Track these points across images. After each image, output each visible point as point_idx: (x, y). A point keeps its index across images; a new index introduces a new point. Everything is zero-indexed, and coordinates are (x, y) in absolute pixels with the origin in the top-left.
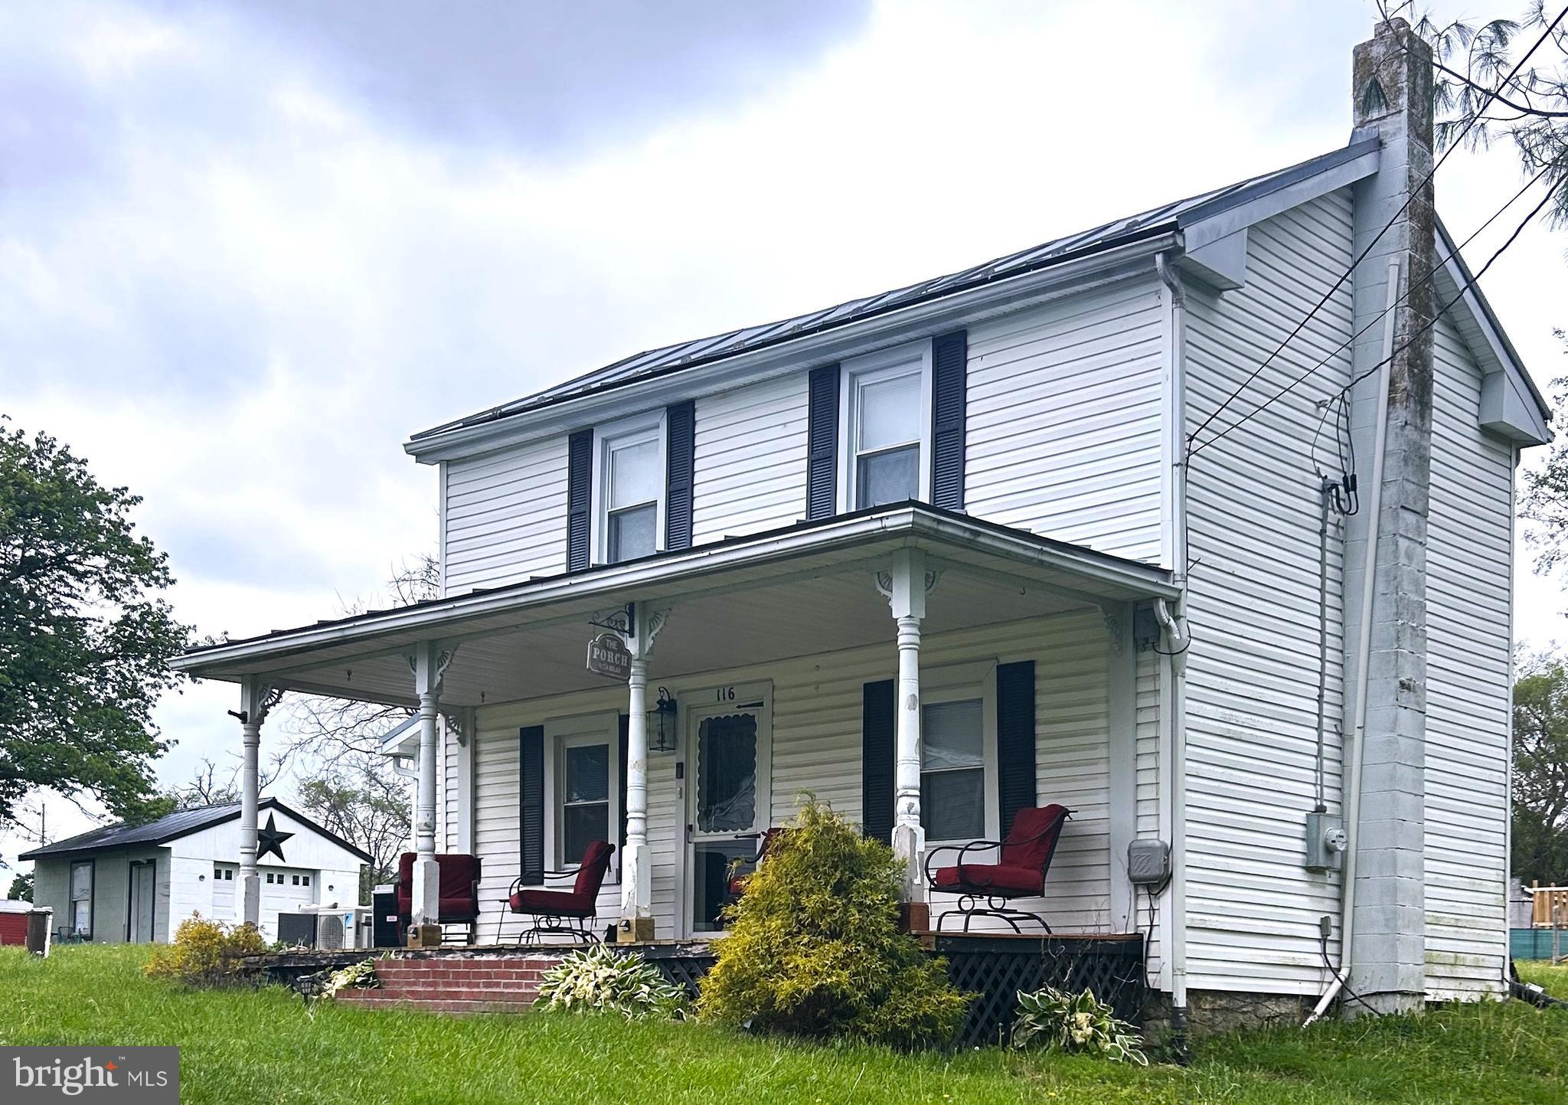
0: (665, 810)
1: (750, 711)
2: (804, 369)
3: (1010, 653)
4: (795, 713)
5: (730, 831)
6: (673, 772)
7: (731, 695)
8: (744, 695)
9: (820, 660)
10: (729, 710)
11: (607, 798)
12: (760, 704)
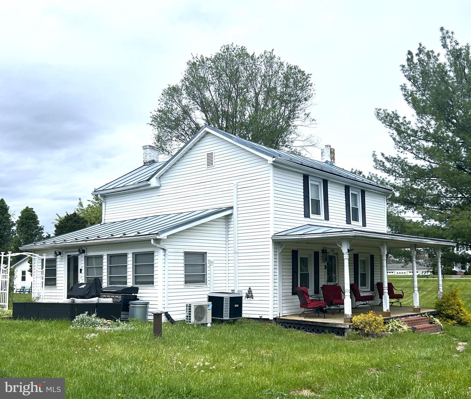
0: (322, 276)
1: (335, 255)
5: (333, 283)
6: (324, 267)
7: (333, 251)
8: (335, 251)
10: (332, 254)
11: (308, 272)
12: (337, 254)
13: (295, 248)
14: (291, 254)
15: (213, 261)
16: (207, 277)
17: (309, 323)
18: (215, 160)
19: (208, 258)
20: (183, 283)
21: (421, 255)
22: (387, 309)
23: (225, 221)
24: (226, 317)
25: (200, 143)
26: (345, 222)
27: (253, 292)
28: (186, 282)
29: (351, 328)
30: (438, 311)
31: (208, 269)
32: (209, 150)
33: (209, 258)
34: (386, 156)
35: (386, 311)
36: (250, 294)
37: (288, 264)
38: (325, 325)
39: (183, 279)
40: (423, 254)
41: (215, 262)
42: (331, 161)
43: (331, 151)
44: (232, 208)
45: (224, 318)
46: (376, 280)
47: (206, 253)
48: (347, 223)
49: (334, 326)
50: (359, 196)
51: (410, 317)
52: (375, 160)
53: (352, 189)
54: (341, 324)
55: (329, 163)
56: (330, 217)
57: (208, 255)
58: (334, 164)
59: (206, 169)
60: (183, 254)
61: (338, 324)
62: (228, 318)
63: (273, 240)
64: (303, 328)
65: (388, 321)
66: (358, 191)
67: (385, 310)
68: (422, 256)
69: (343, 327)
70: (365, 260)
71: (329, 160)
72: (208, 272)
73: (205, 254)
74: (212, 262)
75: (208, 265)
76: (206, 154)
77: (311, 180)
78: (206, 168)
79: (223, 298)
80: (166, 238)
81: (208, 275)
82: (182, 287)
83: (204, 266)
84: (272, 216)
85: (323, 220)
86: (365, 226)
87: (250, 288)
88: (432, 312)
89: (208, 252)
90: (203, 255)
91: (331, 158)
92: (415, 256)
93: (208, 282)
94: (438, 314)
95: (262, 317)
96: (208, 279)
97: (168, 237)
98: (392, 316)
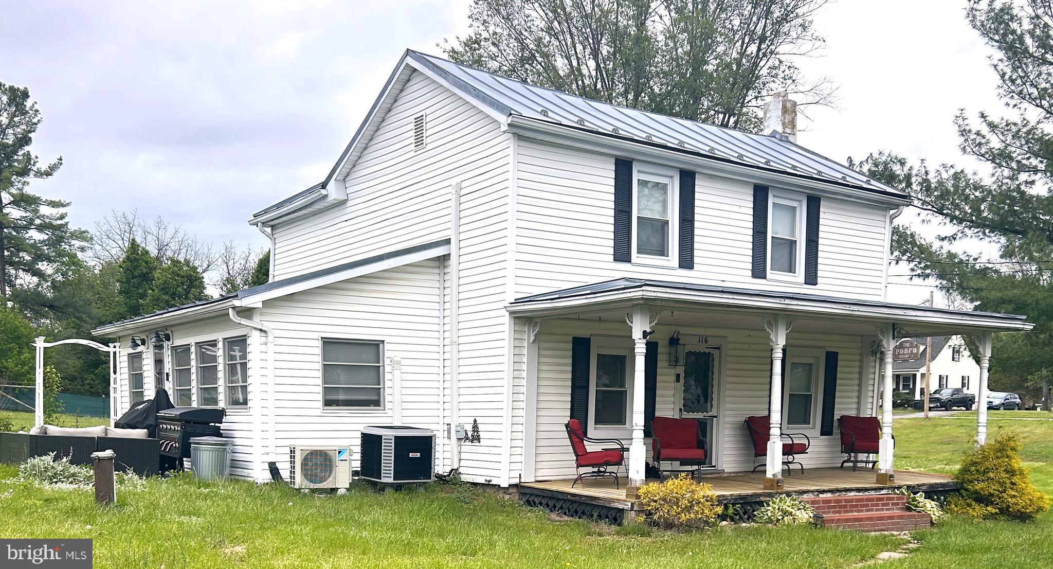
0: (667, 399)
1: (712, 351)
2: (753, 183)
3: (830, 347)
4: (737, 356)
5: (700, 413)
6: (673, 378)
7: (706, 341)
8: (712, 342)
9: (752, 333)
10: (702, 348)
11: (624, 387)
12: (718, 348)
13: (583, 333)
14: (570, 346)
15: (399, 359)
16: (386, 394)
17: (569, 497)
18: (429, 132)
19: (387, 354)
20: (320, 404)
21: (904, 348)
22: (776, 472)
23: (437, 271)
24: (388, 477)
25: (403, 94)
26: (750, 273)
27: (481, 428)
28: (328, 403)
29: (635, 508)
30: (957, 483)
31: (388, 376)
32: (416, 111)
33: (389, 353)
34: (990, 119)
35: (772, 477)
36: (476, 433)
37: (558, 368)
38: (594, 503)
39: (320, 397)
40: (908, 348)
41: (404, 362)
42: (784, 132)
43: (784, 107)
44: (448, 242)
45: (384, 480)
46: (840, 409)
47: (383, 341)
48: (754, 276)
49: (608, 506)
50: (801, 212)
51: (852, 494)
52: (964, 132)
53: (776, 194)
54: (618, 500)
55: (777, 136)
56: (696, 260)
57: (387, 346)
58: (791, 138)
59: (413, 154)
60: (319, 343)
61: (613, 500)
62: (391, 480)
63: (511, 313)
64: (561, 508)
65: (768, 499)
66: (800, 198)
67: (769, 475)
68: (906, 350)
69: (621, 507)
70: (810, 365)
71: (780, 129)
72: (388, 384)
73: (381, 346)
74: (399, 363)
75: (388, 368)
76: (412, 119)
77: (639, 171)
78: (413, 152)
79: (381, 437)
80: (260, 305)
81: (388, 391)
82: (318, 412)
83: (377, 371)
84: (511, 257)
85: (673, 269)
86: (815, 283)
87: (475, 421)
88: (936, 484)
89: (387, 339)
90: (375, 346)
91: (784, 124)
92: (891, 352)
93: (388, 405)
94: (958, 490)
95: (490, 481)
96: (388, 398)
97: (265, 303)
98: (787, 488)
